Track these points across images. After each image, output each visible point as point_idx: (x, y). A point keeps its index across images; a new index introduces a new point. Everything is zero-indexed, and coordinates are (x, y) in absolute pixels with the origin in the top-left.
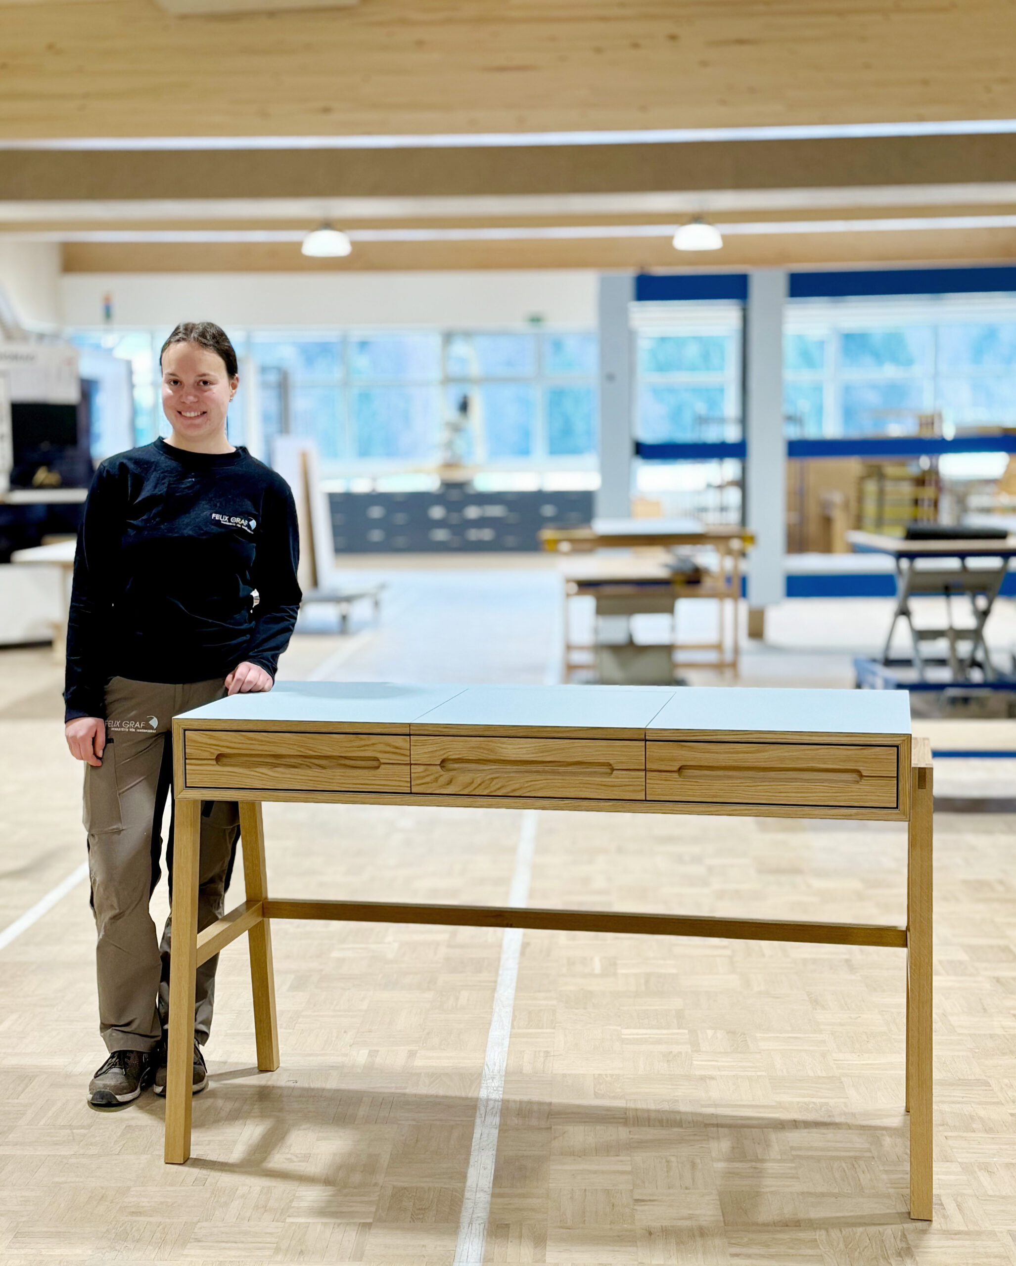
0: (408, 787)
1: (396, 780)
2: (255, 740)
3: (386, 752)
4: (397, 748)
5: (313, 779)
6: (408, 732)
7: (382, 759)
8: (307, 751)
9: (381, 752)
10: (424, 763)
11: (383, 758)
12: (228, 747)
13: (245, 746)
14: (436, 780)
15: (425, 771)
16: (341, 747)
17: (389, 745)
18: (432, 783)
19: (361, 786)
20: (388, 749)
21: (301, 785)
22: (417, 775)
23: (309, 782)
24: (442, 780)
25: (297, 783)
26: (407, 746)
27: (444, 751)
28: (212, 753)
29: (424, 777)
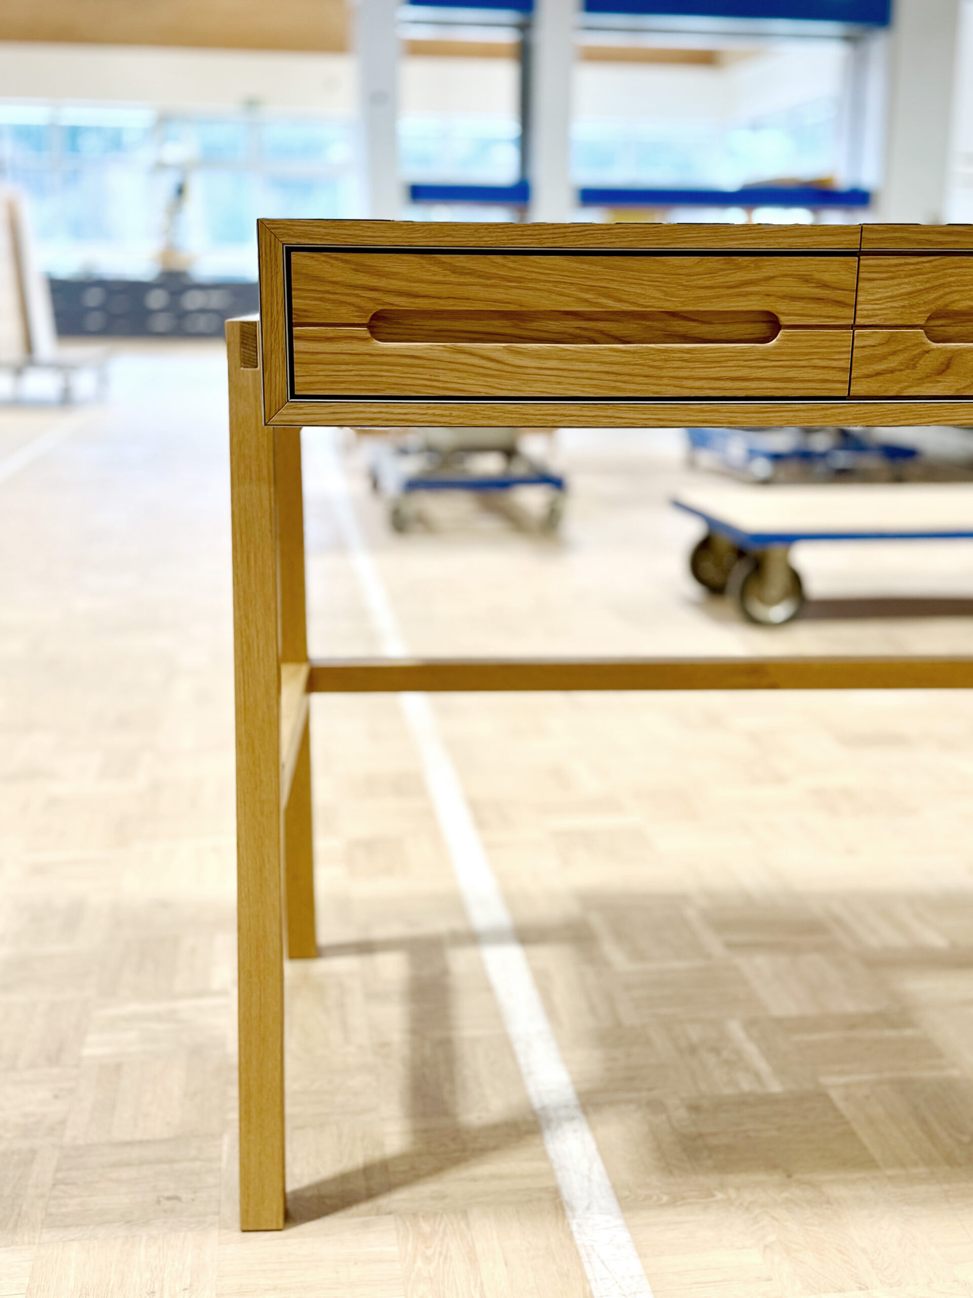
0: (843, 382)
1: (815, 367)
2: (472, 273)
3: (794, 298)
4: (825, 285)
5: (615, 369)
6: (855, 247)
7: (783, 314)
8: (603, 301)
9: (783, 297)
10: (888, 323)
11: (787, 313)
12: (400, 293)
13: (444, 290)
14: (912, 364)
15: (888, 342)
16: (687, 288)
18: (901, 370)
19: (729, 384)
20: (804, 289)
21: (584, 386)
22: (868, 352)
23: (604, 376)
24: (927, 364)
25: (573, 381)
26: (851, 279)
27: (941, 292)
28: (360, 308)
29: (884, 357)
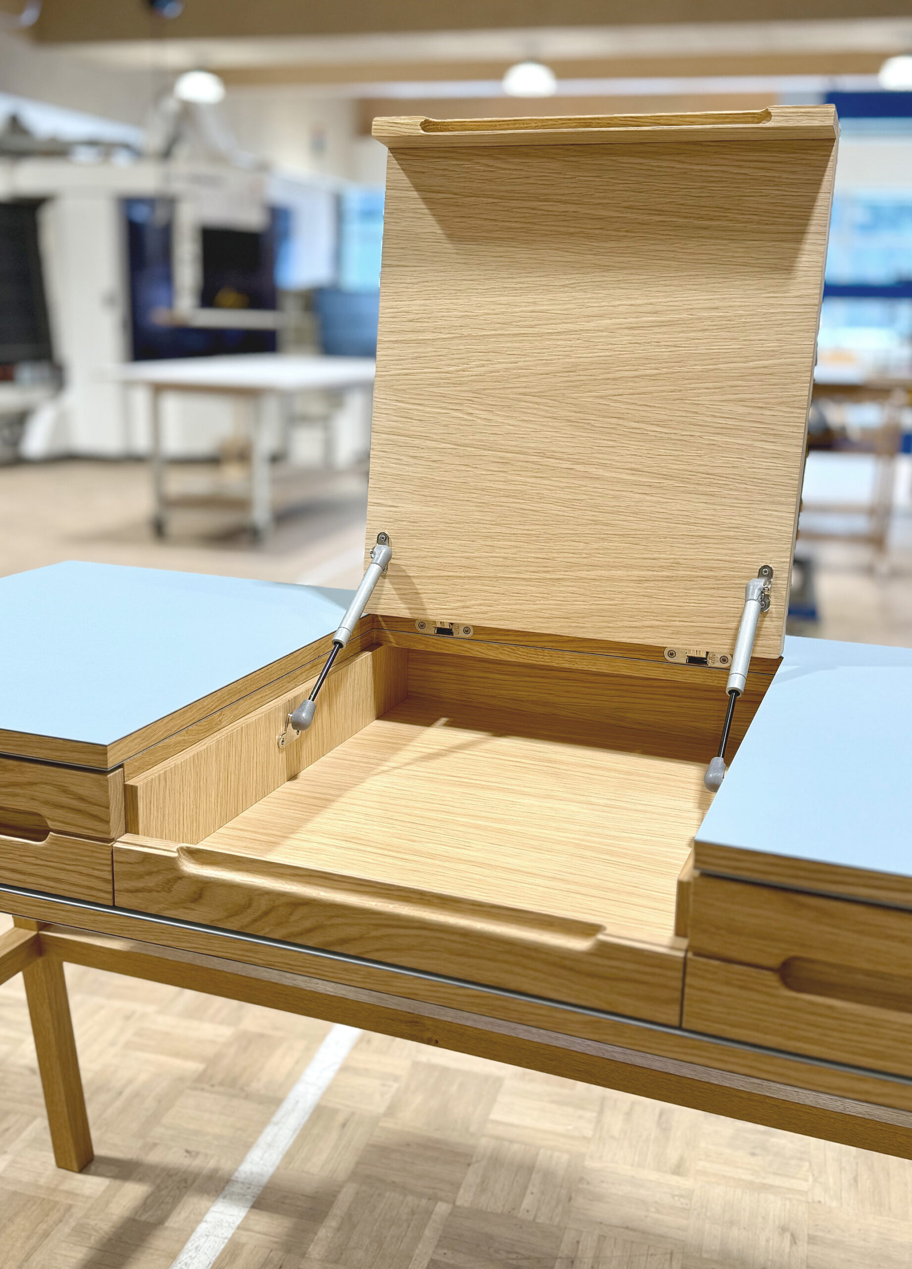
0: (107, 892)
1: (81, 873)
3: (54, 806)
4: (81, 799)
7: (49, 818)
9: (46, 803)
11: (53, 818)
14: (167, 887)
17: (65, 791)
18: (157, 891)
20: (64, 800)
22: (126, 868)
24: (180, 890)
29: (141, 876)
